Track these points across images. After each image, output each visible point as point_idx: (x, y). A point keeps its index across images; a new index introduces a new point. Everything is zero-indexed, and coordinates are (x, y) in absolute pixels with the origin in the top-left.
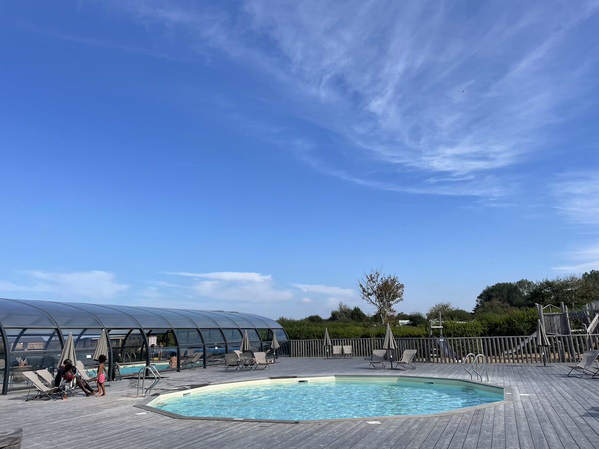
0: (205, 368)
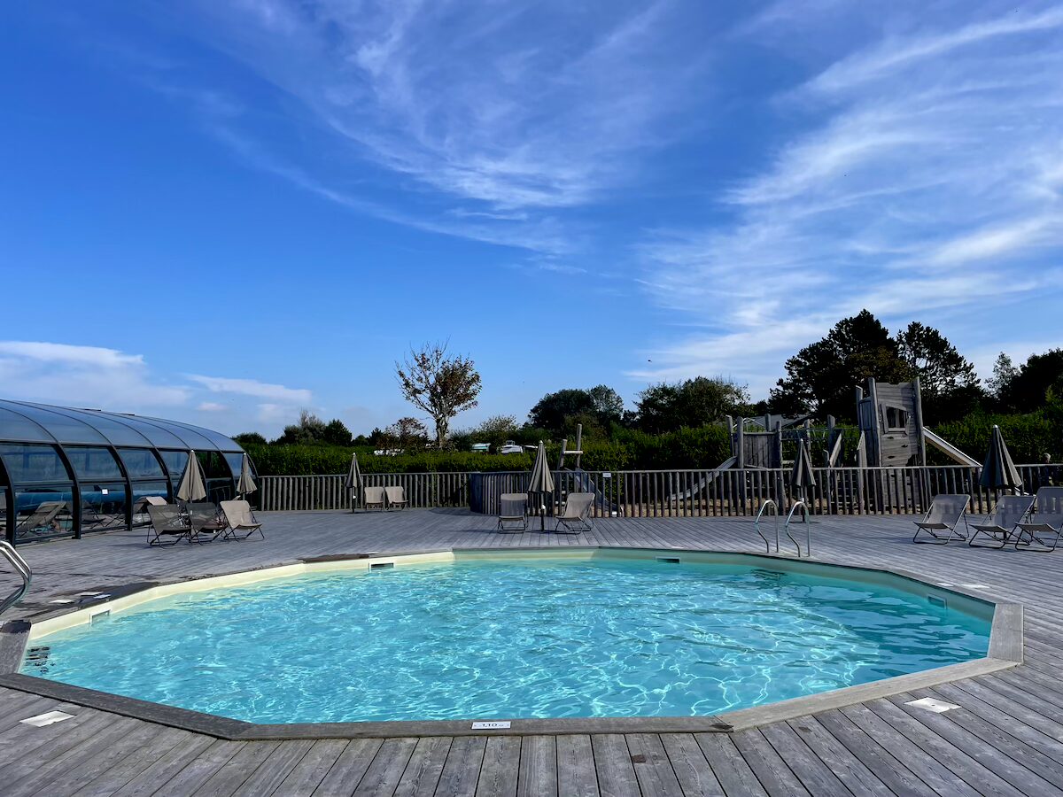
0: (77, 537)
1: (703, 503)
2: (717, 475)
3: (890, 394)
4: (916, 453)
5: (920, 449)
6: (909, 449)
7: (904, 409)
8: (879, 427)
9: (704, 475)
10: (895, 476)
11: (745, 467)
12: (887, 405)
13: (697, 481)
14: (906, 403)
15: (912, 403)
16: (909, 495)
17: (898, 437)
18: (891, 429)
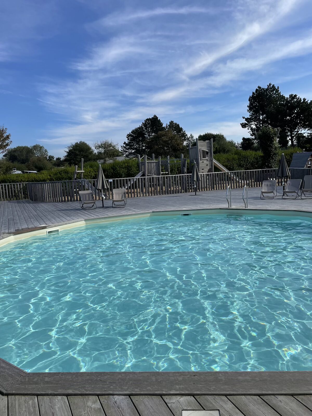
1: (133, 191)
2: (135, 180)
3: (203, 145)
4: (211, 167)
5: (212, 166)
6: (209, 165)
7: (207, 151)
8: (199, 158)
9: (129, 180)
10: (203, 176)
11: (148, 176)
12: (202, 149)
13: (127, 183)
14: (208, 148)
15: (209, 149)
16: (208, 183)
17: (205, 162)
18: (203, 159)
